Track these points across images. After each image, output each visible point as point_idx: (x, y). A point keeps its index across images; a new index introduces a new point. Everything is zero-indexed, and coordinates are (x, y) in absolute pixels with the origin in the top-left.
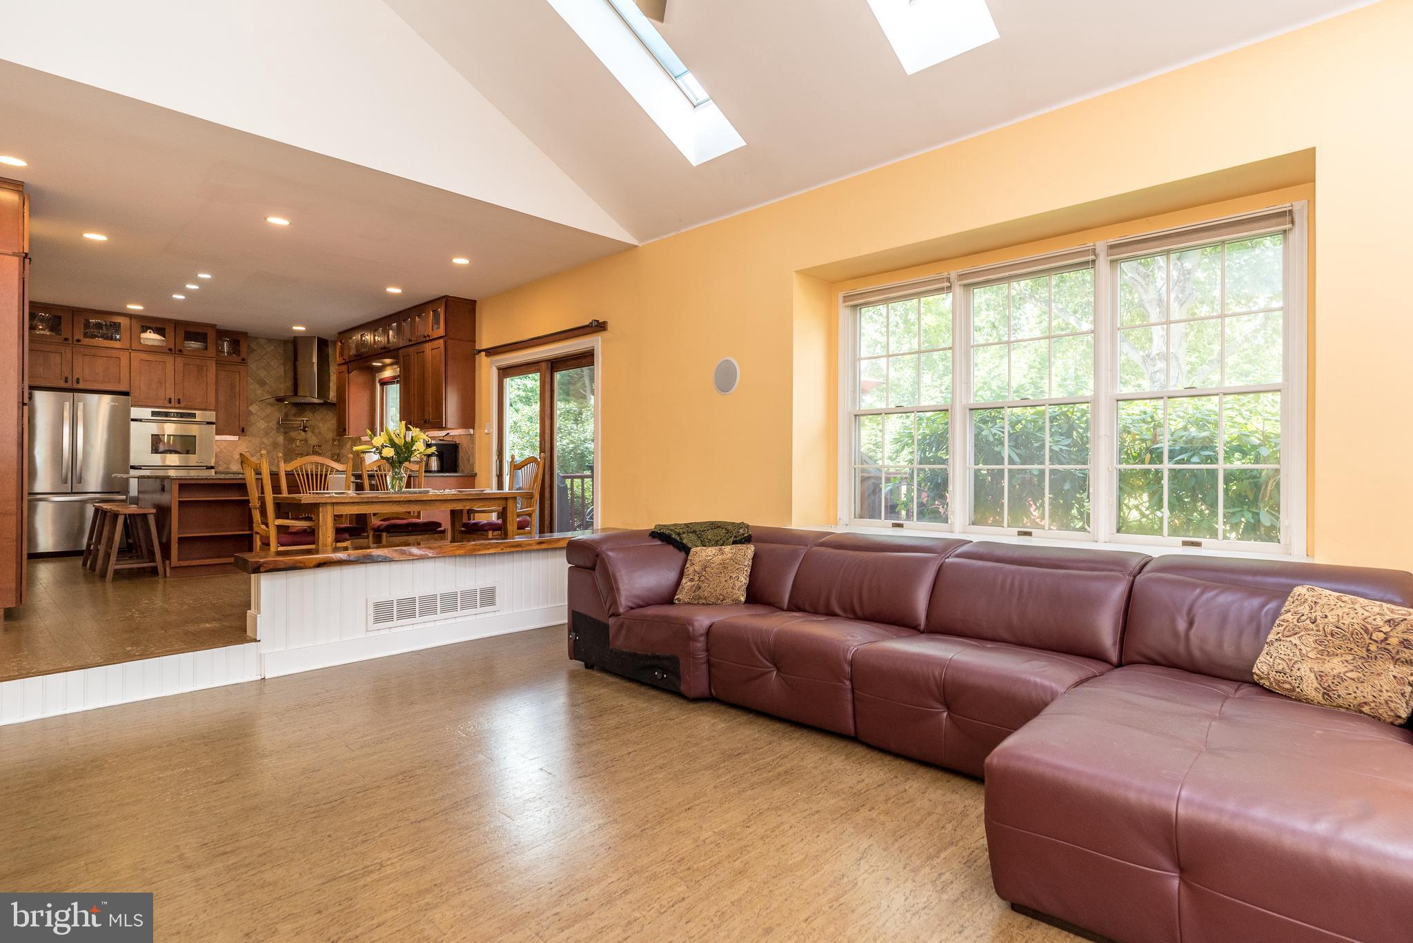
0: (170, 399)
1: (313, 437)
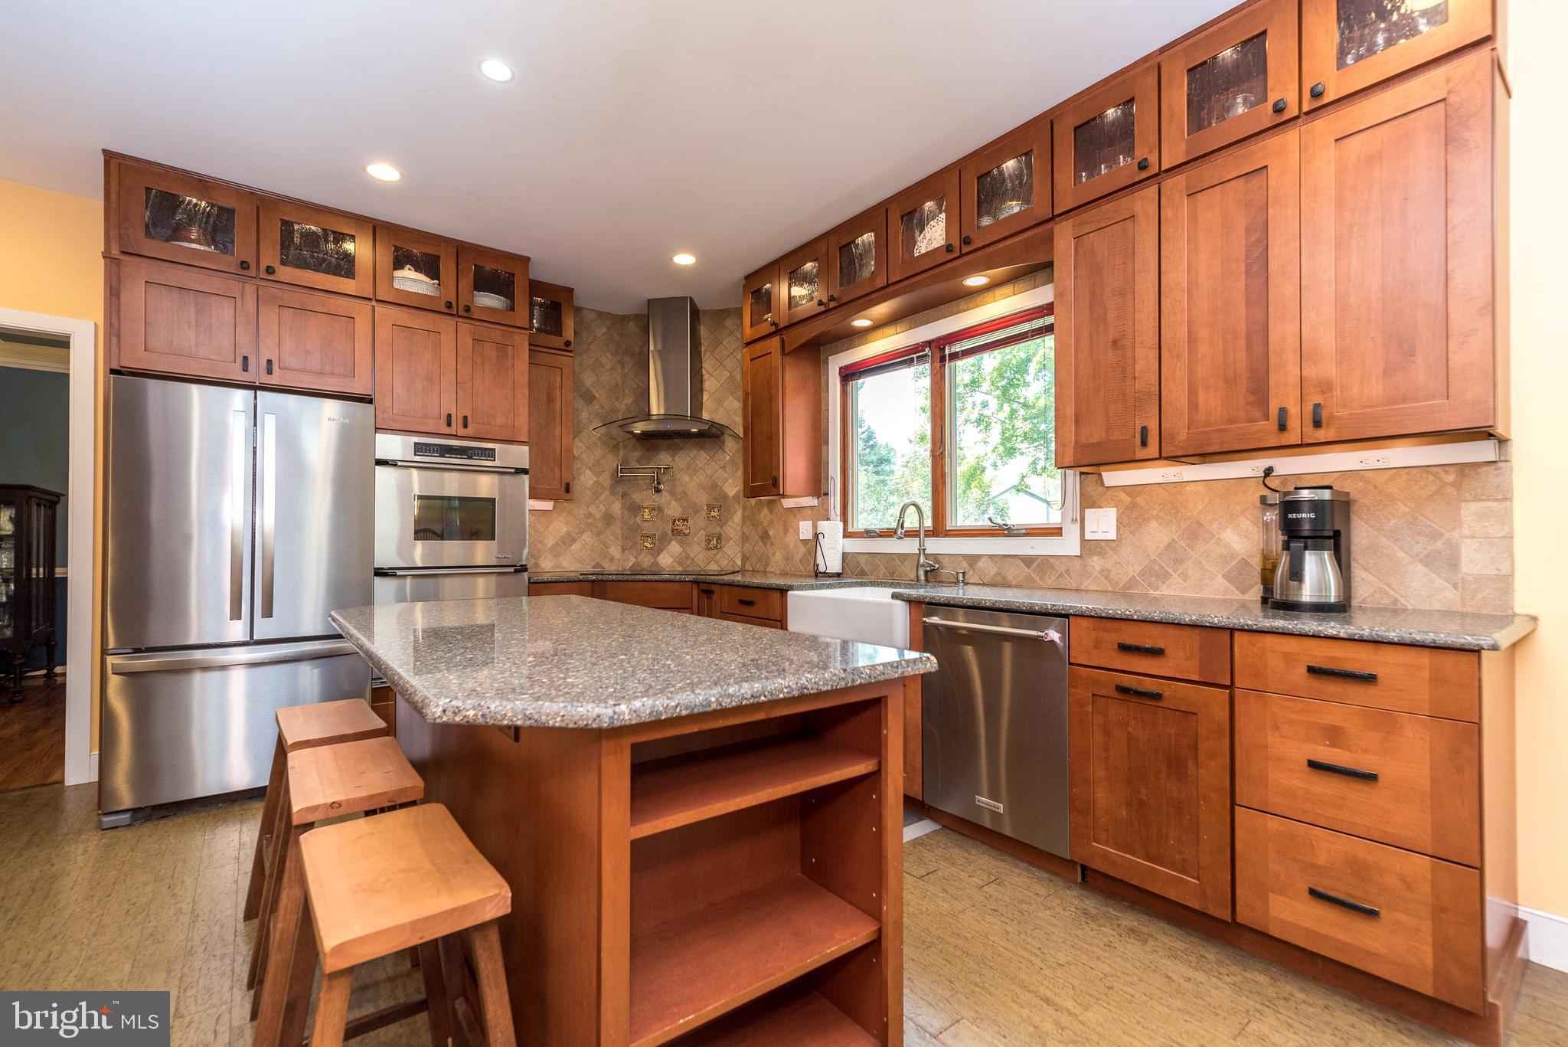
0: (449, 416)
1: (673, 502)
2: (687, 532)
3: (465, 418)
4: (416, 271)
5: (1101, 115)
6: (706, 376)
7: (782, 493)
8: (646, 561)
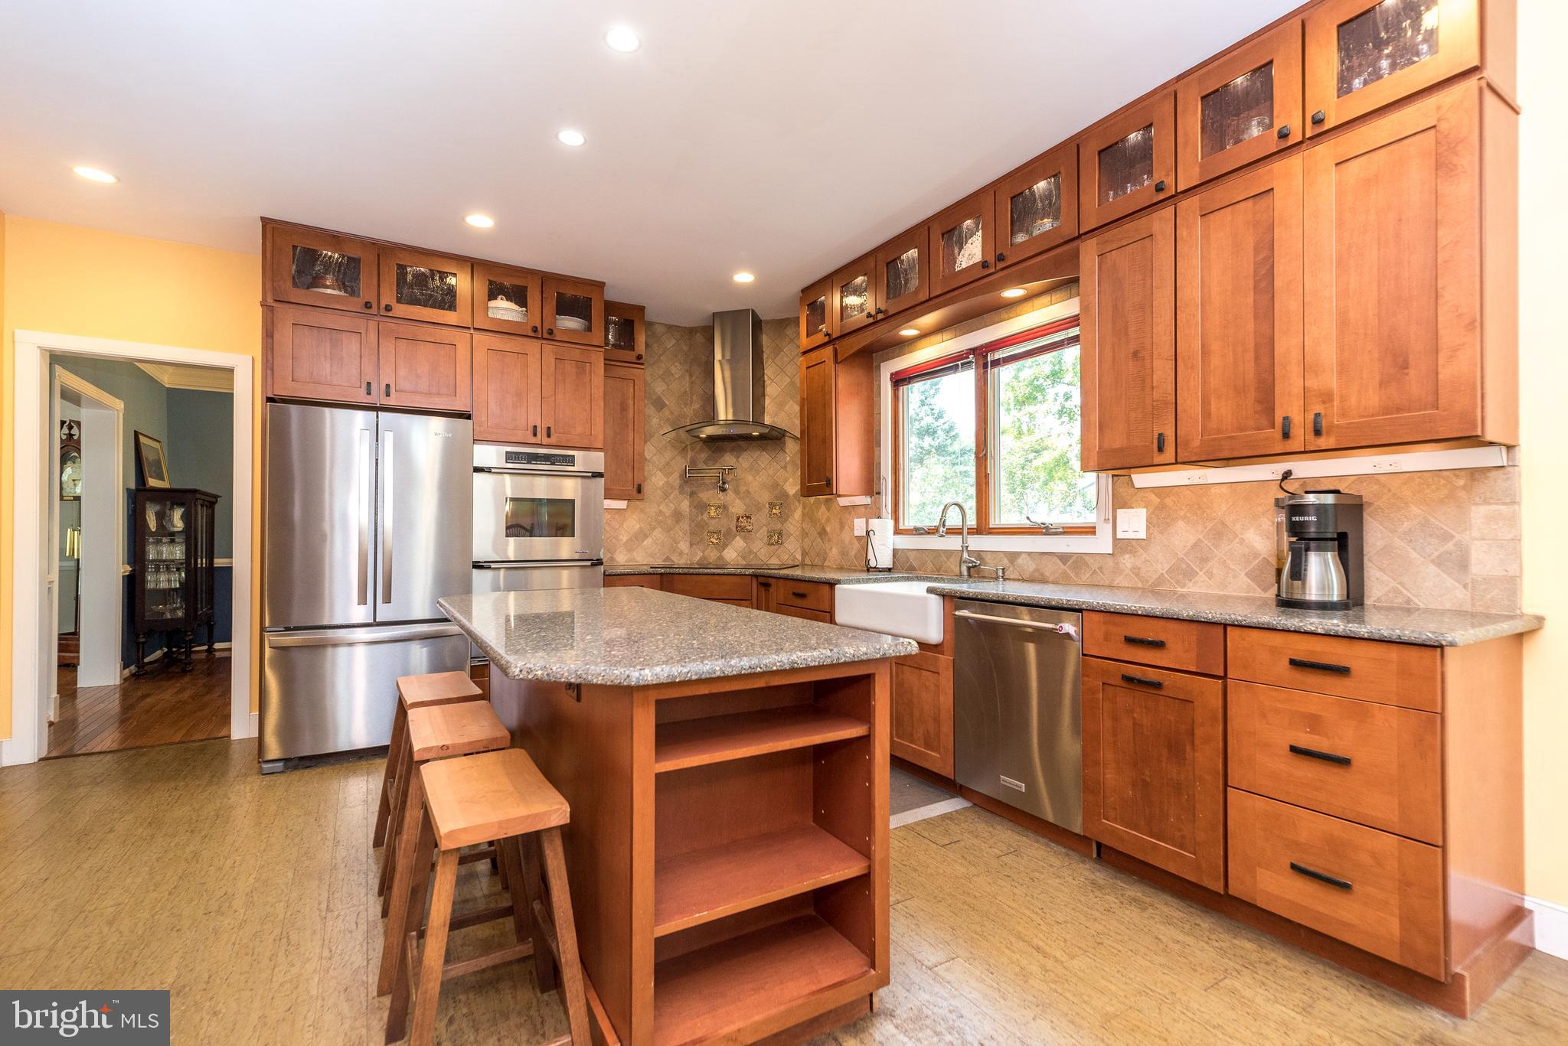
0: (535, 427)
1: (738, 501)
2: (750, 528)
3: (549, 428)
4: (507, 300)
5: (1124, 140)
6: (768, 382)
7: (835, 493)
8: (712, 555)
